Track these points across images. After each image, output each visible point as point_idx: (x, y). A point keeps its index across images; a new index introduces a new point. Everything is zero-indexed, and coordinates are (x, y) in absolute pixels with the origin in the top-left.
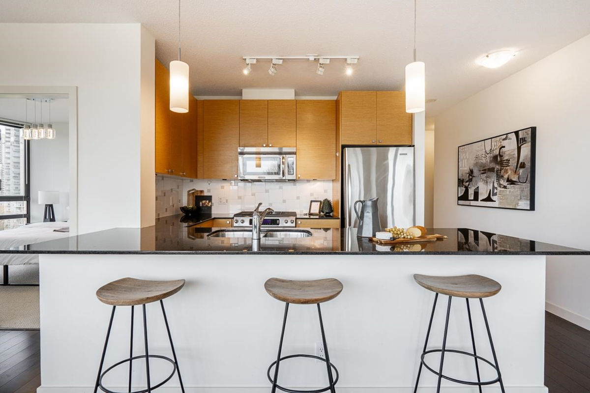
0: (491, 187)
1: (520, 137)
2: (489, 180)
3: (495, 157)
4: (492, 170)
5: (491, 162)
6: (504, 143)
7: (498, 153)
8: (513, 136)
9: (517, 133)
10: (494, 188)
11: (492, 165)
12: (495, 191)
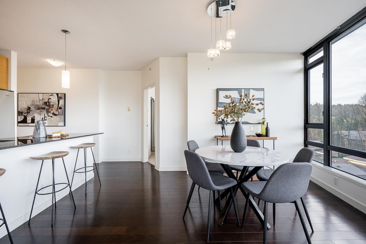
0: (43, 117)
1: (59, 96)
2: (42, 113)
3: (45, 103)
4: (44, 108)
5: (43, 104)
6: (51, 97)
7: (47, 101)
8: (56, 95)
9: (57, 94)
10: (45, 117)
11: (44, 106)
12: (46, 118)
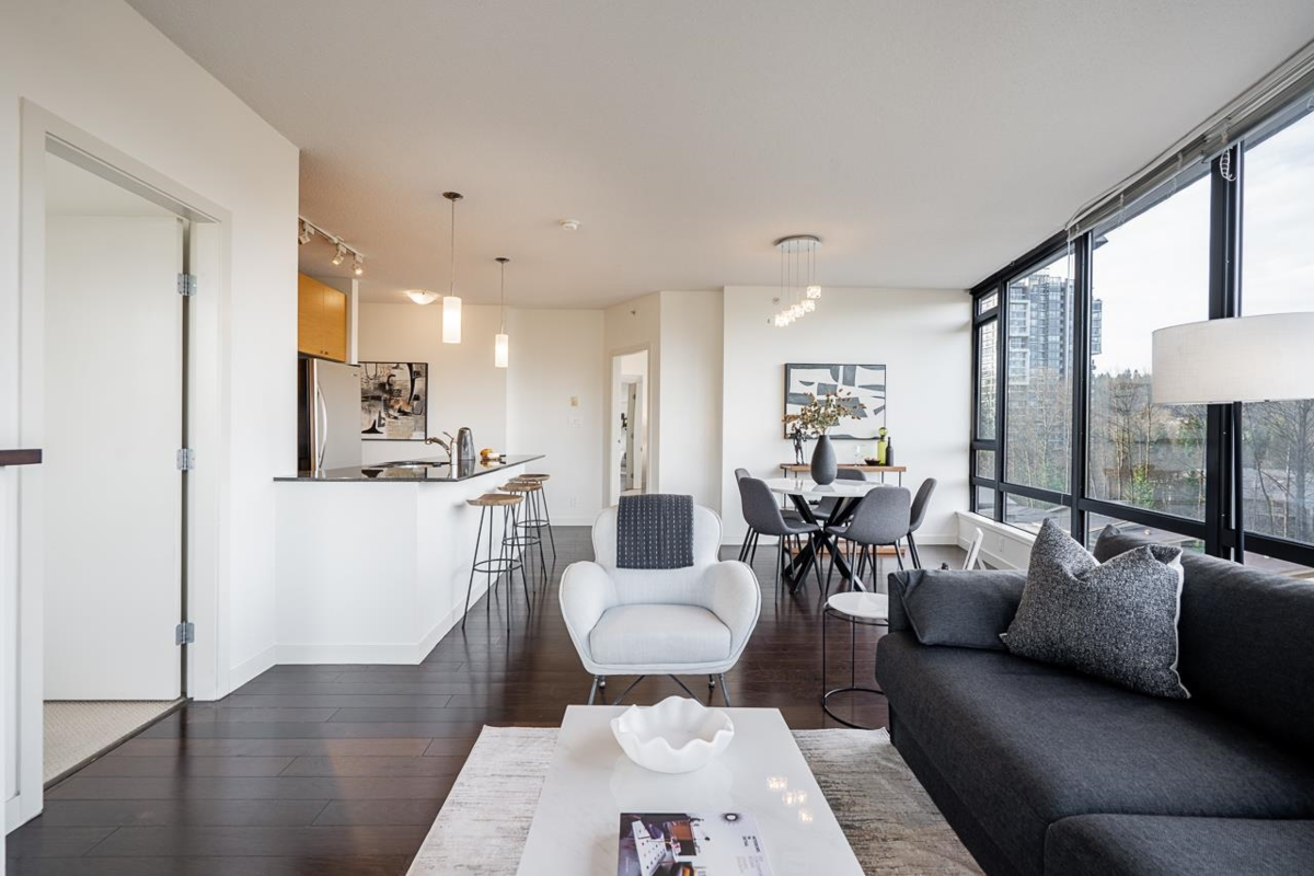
0: (376, 417)
1: (414, 369)
2: (373, 409)
3: (382, 386)
4: (378, 398)
5: (375, 389)
6: (395, 372)
7: (385, 380)
8: (406, 368)
9: (410, 365)
10: (380, 418)
11: (378, 393)
12: (383, 422)
